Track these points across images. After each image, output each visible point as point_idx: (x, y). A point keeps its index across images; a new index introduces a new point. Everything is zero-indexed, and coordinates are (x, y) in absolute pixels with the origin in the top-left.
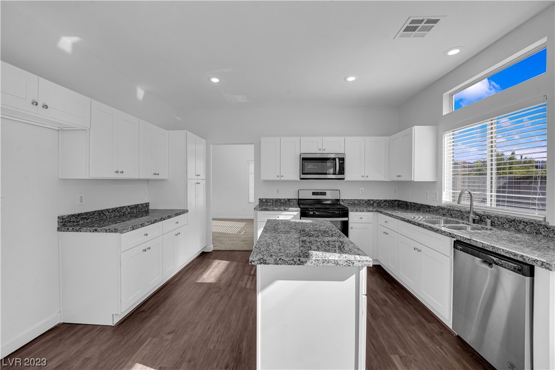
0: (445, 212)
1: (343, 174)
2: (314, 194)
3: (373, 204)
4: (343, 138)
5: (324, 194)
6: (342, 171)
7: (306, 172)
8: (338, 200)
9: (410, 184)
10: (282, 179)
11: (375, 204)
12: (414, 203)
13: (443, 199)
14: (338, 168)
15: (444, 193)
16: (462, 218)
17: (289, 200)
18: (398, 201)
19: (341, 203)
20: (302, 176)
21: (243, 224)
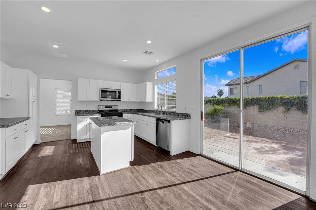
1: (120, 98)
2: (106, 107)
3: (132, 111)
4: (120, 83)
5: (111, 107)
6: (120, 97)
7: (103, 97)
8: (118, 110)
10: (90, 100)
13: (155, 108)
14: (118, 96)
15: (155, 106)
16: (160, 113)
17: (93, 111)
19: (119, 111)
20: (101, 99)
21: (53, 129)
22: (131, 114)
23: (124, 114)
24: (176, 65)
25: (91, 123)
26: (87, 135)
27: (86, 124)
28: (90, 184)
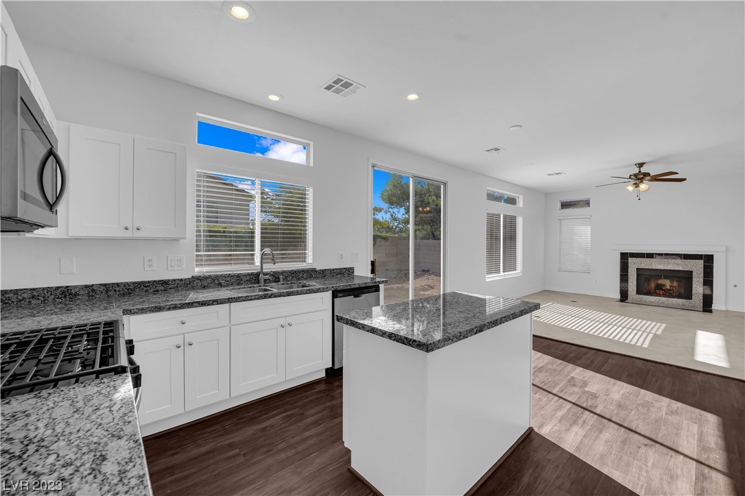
28: (567, 430)
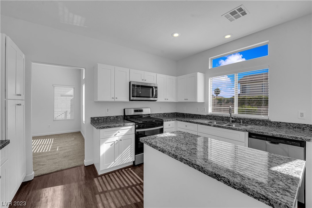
0: (211, 118)
2: (135, 111)
3: (166, 116)
4: (155, 74)
5: (141, 111)
6: (156, 96)
7: (135, 95)
9: (195, 103)
10: (116, 100)
11: (167, 116)
12: (189, 114)
13: (209, 111)
15: (209, 108)
17: (117, 117)
18: (177, 113)
20: (132, 98)
21: (52, 140)
22: (173, 120)
23: (165, 121)
24: (268, 41)
25: (121, 140)
26: (115, 162)
27: (114, 142)
